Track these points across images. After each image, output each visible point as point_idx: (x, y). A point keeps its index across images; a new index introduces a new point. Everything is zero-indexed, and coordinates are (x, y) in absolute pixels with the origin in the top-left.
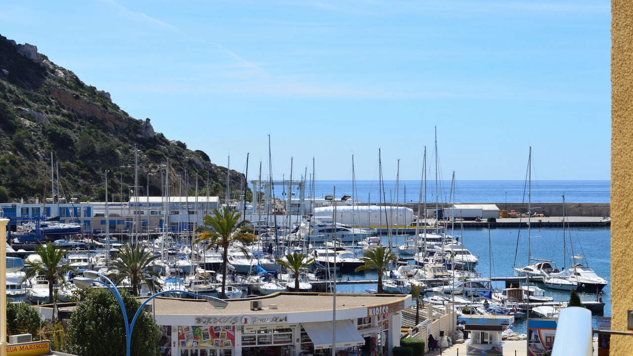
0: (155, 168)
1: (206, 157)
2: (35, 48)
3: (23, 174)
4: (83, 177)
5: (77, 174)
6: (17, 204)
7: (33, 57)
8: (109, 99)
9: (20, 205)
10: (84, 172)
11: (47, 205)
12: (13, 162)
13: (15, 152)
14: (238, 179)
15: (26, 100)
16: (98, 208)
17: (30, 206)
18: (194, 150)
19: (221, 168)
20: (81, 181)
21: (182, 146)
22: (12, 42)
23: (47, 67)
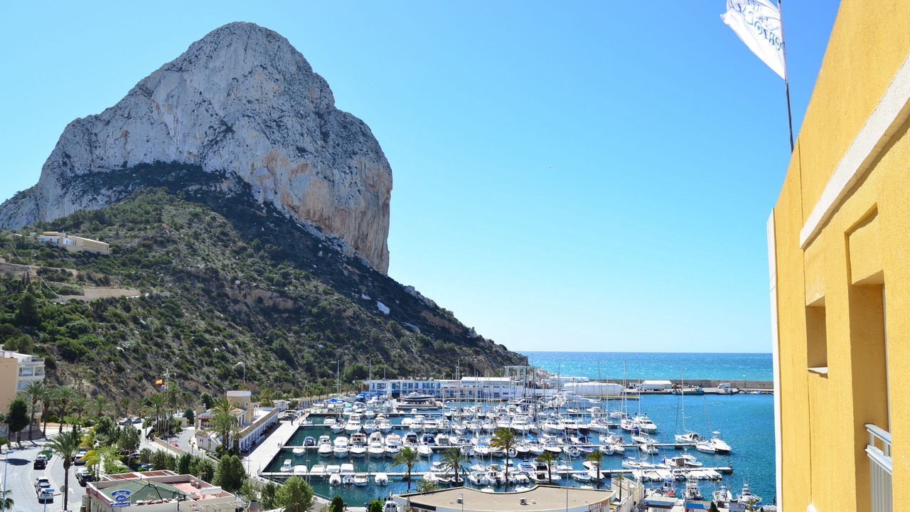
0: (476, 358)
1: (505, 348)
2: (413, 288)
3: (404, 362)
4: (437, 363)
5: (433, 362)
6: (401, 381)
7: (413, 293)
8: (452, 315)
9: (402, 381)
10: (438, 360)
11: (417, 382)
12: (400, 356)
13: (401, 350)
14: (522, 360)
15: (408, 317)
16: (445, 383)
17: (408, 381)
18: (498, 344)
19: (513, 353)
20: (436, 366)
21: (492, 342)
22: (401, 285)
23: (420, 299)
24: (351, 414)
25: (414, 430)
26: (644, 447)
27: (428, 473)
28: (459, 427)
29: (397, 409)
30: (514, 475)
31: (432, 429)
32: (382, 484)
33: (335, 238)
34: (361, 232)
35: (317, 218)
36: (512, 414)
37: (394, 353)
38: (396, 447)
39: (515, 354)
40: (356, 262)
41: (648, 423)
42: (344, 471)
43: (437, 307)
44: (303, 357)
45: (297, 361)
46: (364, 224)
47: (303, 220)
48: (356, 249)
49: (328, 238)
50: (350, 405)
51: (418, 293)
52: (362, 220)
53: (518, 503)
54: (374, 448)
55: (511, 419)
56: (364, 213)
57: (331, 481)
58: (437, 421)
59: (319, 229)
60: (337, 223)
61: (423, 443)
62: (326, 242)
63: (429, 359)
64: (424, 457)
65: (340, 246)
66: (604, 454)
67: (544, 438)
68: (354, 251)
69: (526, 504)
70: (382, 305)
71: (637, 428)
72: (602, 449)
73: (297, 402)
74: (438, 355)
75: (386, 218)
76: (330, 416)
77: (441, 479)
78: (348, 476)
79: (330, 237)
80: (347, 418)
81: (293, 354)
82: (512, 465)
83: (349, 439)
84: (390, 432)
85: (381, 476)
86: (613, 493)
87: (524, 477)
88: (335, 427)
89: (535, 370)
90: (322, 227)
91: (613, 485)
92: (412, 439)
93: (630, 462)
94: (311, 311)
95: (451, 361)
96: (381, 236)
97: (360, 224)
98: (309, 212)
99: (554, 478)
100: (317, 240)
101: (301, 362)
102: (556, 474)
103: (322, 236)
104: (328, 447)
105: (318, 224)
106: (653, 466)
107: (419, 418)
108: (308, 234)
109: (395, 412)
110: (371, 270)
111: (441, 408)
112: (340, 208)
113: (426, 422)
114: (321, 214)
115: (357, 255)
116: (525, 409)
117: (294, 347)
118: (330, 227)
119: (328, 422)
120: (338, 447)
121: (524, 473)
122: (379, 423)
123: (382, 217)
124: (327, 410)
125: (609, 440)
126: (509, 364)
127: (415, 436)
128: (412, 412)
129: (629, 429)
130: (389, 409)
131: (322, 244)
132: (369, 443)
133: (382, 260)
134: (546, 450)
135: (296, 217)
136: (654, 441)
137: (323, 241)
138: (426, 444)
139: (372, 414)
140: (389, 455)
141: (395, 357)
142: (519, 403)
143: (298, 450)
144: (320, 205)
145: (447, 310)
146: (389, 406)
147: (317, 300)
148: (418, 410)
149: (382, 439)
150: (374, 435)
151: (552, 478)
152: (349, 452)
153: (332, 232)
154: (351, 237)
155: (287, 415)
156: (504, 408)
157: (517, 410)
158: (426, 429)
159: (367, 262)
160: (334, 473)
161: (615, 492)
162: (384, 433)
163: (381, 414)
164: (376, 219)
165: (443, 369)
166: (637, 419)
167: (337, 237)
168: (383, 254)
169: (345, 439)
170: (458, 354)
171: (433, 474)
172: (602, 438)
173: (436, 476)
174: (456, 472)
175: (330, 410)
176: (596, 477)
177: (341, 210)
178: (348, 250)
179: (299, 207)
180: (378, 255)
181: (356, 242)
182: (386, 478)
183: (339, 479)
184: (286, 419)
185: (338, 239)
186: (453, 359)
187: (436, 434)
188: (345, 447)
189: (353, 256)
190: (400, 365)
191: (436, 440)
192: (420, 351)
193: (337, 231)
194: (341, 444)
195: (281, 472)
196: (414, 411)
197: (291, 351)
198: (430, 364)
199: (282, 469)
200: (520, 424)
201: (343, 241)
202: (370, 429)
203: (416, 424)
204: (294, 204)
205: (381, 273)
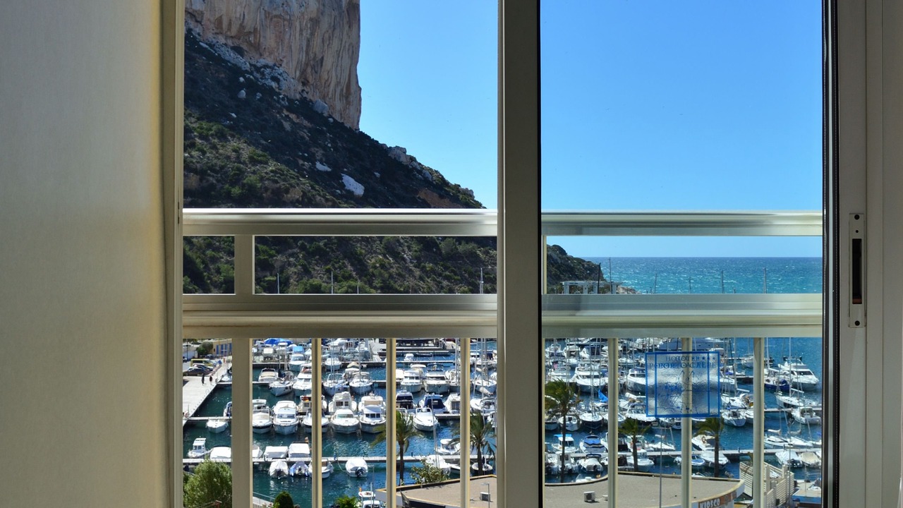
1: (563, 251)
2: (404, 151)
3: (391, 276)
4: (447, 278)
5: (440, 275)
7: (403, 159)
8: (473, 196)
10: (447, 273)
12: (383, 266)
13: (384, 256)
14: (591, 270)
15: (395, 200)
19: (578, 259)
20: (445, 283)
22: (383, 146)
23: (415, 168)
24: (302, 363)
25: (409, 388)
26: (796, 414)
27: (433, 457)
28: (485, 383)
29: (380, 354)
30: (576, 459)
31: (439, 386)
32: (359, 476)
33: (266, 66)
34: (312, 55)
35: (234, 31)
36: (573, 361)
37: (373, 260)
38: (378, 416)
39: (580, 261)
40: (304, 107)
41: (805, 373)
42: (294, 455)
43: (443, 182)
44: (218, 271)
45: (209, 278)
46: (317, 41)
47: (210, 36)
48: (304, 84)
49: (254, 66)
50: (300, 348)
51: (413, 159)
52: (312, 34)
53: (582, 501)
54: (342, 418)
55: (573, 368)
56: (315, 22)
57: (272, 471)
58: (448, 374)
59: (238, 50)
60: (269, 39)
61: (424, 409)
62: (251, 73)
63: (433, 271)
64: (426, 432)
65: (275, 79)
66: (729, 425)
67: (627, 399)
68: (300, 88)
69: (593, 501)
70: (351, 180)
71: (785, 382)
72: (726, 416)
73: (211, 346)
74: (449, 264)
75: (354, 30)
76: (269, 368)
77: (454, 466)
78: (299, 463)
79: (259, 65)
80: (296, 370)
81: (202, 266)
82: (571, 444)
83: (297, 404)
84: (367, 393)
85: (355, 463)
86: (739, 484)
87: (591, 462)
88: (276, 384)
89: (614, 287)
90: (244, 47)
91: (741, 474)
92: (406, 403)
93: (772, 438)
94: (229, 193)
95: (471, 275)
96: (346, 61)
97: (308, 41)
98: (219, 21)
99: (641, 462)
100: (236, 71)
101: (216, 279)
102: (644, 456)
103: (243, 62)
104: (264, 417)
105: (237, 42)
106: (809, 443)
107: (417, 369)
108: (219, 60)
109: (377, 359)
110: (331, 120)
111: (453, 351)
112: (275, 13)
113: (428, 375)
114: (241, 25)
115: (305, 95)
116: (595, 352)
117: (204, 253)
118: (257, 47)
119: (266, 376)
120: (281, 416)
121: (594, 456)
122: (351, 377)
123: (346, 28)
124: (261, 358)
125: (738, 401)
126: (570, 279)
127: (409, 398)
128: (407, 360)
129: (771, 383)
130: (366, 355)
131: (244, 77)
132: (331, 410)
133: (348, 103)
134: (629, 420)
135: (198, 30)
136: (814, 403)
137: (246, 72)
138: (428, 411)
139: (338, 363)
140: (367, 429)
141: (375, 267)
142: (584, 342)
143: (215, 423)
144: (239, 9)
145: (463, 186)
146: (366, 349)
147: (240, 174)
148: (416, 356)
149: (354, 405)
150: (338, 397)
151: (639, 464)
152: (299, 425)
153: (261, 55)
154: (295, 63)
155: (195, 367)
156: (559, 351)
157: (582, 354)
158: (429, 386)
159: (324, 108)
160: (278, 458)
161: (743, 483)
162: (356, 394)
163: (353, 363)
164: (337, 33)
165: (457, 287)
166: (786, 367)
167: (271, 64)
168: (351, 94)
169: (291, 404)
170: (483, 262)
171: (441, 458)
172: (726, 399)
173: (447, 461)
174: (479, 454)
175: (267, 357)
176: (713, 461)
177: (276, 16)
178: (291, 87)
179: (202, 13)
180: (341, 95)
181: (303, 72)
182: (366, 467)
183: (285, 468)
184: (193, 373)
185: (272, 68)
186: (473, 270)
187: (446, 394)
188: (292, 417)
189: (298, 96)
190: (384, 281)
191: (447, 404)
192: (418, 258)
193: (271, 54)
194: (285, 412)
195: (188, 458)
196: (408, 357)
197: (198, 261)
198: (434, 280)
199: (190, 454)
200: (588, 377)
201: (281, 70)
202: (334, 388)
203: (412, 378)
204: (194, 7)
205: (348, 125)
